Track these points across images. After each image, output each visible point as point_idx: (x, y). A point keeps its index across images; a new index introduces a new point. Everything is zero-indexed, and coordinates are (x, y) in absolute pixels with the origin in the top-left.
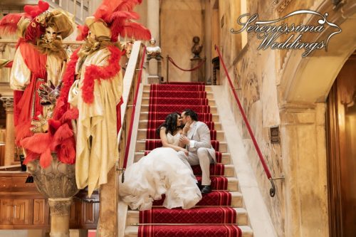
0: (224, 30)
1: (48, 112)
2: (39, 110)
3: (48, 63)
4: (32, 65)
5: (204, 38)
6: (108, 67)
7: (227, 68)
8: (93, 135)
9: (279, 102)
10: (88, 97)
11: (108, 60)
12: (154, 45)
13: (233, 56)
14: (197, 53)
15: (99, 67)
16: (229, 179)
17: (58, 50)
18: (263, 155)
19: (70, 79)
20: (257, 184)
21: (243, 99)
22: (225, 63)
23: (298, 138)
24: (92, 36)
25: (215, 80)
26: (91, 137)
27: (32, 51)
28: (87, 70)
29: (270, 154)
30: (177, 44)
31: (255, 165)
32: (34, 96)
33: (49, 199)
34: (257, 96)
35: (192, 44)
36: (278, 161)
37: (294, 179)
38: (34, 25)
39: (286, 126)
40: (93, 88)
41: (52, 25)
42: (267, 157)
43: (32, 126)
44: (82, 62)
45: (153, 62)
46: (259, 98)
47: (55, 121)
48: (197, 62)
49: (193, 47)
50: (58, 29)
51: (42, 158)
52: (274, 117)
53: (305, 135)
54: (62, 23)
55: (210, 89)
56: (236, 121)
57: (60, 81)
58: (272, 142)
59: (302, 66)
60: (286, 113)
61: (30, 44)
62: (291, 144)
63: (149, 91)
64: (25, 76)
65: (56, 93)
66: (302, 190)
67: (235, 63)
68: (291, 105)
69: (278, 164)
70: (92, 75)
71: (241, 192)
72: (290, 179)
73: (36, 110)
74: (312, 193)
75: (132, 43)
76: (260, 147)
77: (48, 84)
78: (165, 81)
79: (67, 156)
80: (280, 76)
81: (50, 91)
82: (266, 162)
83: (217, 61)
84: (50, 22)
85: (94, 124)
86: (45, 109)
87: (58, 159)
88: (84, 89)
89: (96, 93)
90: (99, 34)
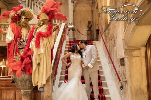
0: (101, 18)
1: (22, 52)
2: (18, 51)
3: (22, 31)
4: (15, 32)
5: (93, 22)
6: (47, 32)
7: (102, 33)
8: (40, 62)
9: (124, 47)
10: (38, 45)
11: (47, 29)
12: (71, 25)
13: (104, 28)
14: (90, 28)
15: (43, 32)
16: (102, 82)
17: (26, 26)
18: (117, 71)
19: (31, 38)
20: (115, 84)
21: (108, 46)
22: (101, 31)
23: (132, 63)
24: (41, 19)
25: (97, 39)
26: (39, 63)
27: (15, 26)
28: (37, 34)
29: (120, 71)
30: (81, 24)
31: (114, 75)
32: (16, 45)
33: (22, 91)
34: (114, 45)
35: (87, 24)
36: (124, 74)
37: (131, 82)
38: (16, 15)
39: (127, 57)
40: (40, 41)
41: (24, 15)
42: (119, 72)
43: (15, 58)
44: (36, 30)
45: (71, 32)
46: (115, 46)
47: (23, 56)
48: (90, 32)
49: (88, 26)
50: (26, 17)
51: (17, 72)
52: (122, 54)
53: (136, 62)
54: (28, 14)
55: (95, 43)
56: (106, 56)
57: (27, 39)
58: (121, 65)
59: (134, 30)
60: (127, 52)
61: (14, 23)
62: (130, 66)
63: (68, 44)
64: (12, 37)
65: (25, 44)
66: (135, 87)
67: (105, 31)
68: (129, 48)
69: (124, 75)
70: (39, 36)
71: (108, 88)
72: (130, 82)
73: (16, 51)
74: (140, 88)
75: (61, 24)
76: (116, 67)
77: (22, 40)
78: (76, 39)
79: (29, 71)
80: (124, 35)
81: (23, 43)
82: (119, 74)
83: (98, 31)
84: (23, 14)
85: (40, 57)
86: (20, 51)
87: (25, 73)
88: (36, 42)
89: (41, 44)
90: (44, 18)
